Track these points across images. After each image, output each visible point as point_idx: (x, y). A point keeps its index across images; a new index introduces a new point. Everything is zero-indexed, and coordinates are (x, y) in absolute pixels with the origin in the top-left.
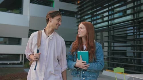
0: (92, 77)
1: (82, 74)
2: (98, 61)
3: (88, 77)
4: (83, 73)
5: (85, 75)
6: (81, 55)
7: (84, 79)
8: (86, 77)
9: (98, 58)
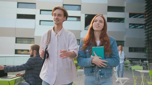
0: (109, 74)
1: (98, 71)
2: (115, 56)
3: (106, 75)
4: (100, 70)
5: (102, 72)
6: (94, 52)
7: (102, 76)
8: (103, 74)
9: (114, 54)
